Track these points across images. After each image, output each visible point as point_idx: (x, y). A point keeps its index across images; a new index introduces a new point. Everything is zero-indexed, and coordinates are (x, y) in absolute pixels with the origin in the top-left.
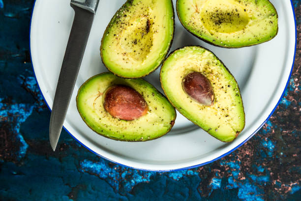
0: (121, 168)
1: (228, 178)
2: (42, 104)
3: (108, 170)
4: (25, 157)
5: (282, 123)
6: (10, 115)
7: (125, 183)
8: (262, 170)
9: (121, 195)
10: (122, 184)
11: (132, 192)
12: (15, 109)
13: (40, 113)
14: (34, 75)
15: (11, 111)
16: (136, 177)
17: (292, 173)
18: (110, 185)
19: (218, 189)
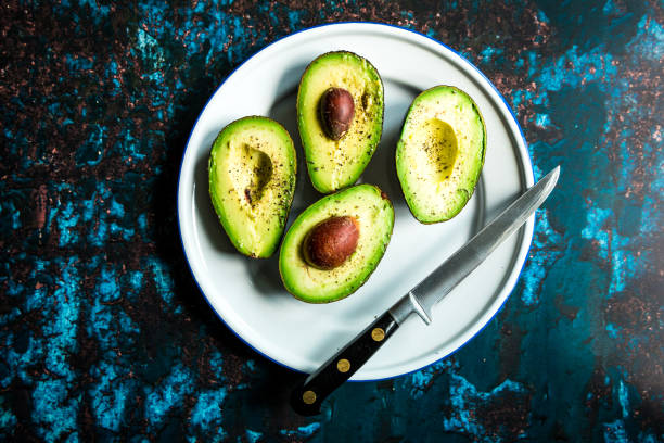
0: (533, 249)
1: (535, 106)
2: (449, 363)
3: (534, 267)
4: (524, 382)
5: (458, 38)
6: (466, 407)
7: (551, 243)
8: (522, 61)
9: (566, 248)
10: (552, 247)
11: (562, 232)
12: (458, 401)
13: (461, 365)
14: (409, 375)
15: (462, 406)
16: (541, 228)
17: (523, 22)
18: (554, 263)
19: (551, 117)
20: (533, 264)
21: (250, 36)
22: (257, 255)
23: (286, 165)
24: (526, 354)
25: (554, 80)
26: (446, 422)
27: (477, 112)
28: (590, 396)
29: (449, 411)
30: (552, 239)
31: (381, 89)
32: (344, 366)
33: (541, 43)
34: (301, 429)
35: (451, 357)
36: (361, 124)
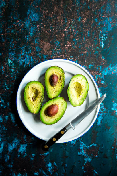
0: (100, 112)
1: (101, 79)
2: (80, 139)
3: (100, 117)
4: (97, 144)
5: (83, 62)
6: (84, 149)
7: (104, 111)
8: (98, 68)
9: (108, 112)
10: (104, 112)
11: (107, 109)
12: (81, 148)
13: (83, 139)
14: (70, 142)
15: (82, 149)
16: (102, 107)
17: (98, 59)
18: (105, 116)
19: (105, 81)
20: (100, 116)
21: (34, 61)
22: (35, 113)
23: (42, 92)
24: (98, 137)
25: (105, 73)
26: (79, 153)
27: (87, 81)
28: (113, 147)
29: (79, 150)
30: (104, 110)
31: (64, 75)
32: (54, 140)
33: (103, 64)
34: (44, 154)
35: (80, 138)
36: (59, 83)
